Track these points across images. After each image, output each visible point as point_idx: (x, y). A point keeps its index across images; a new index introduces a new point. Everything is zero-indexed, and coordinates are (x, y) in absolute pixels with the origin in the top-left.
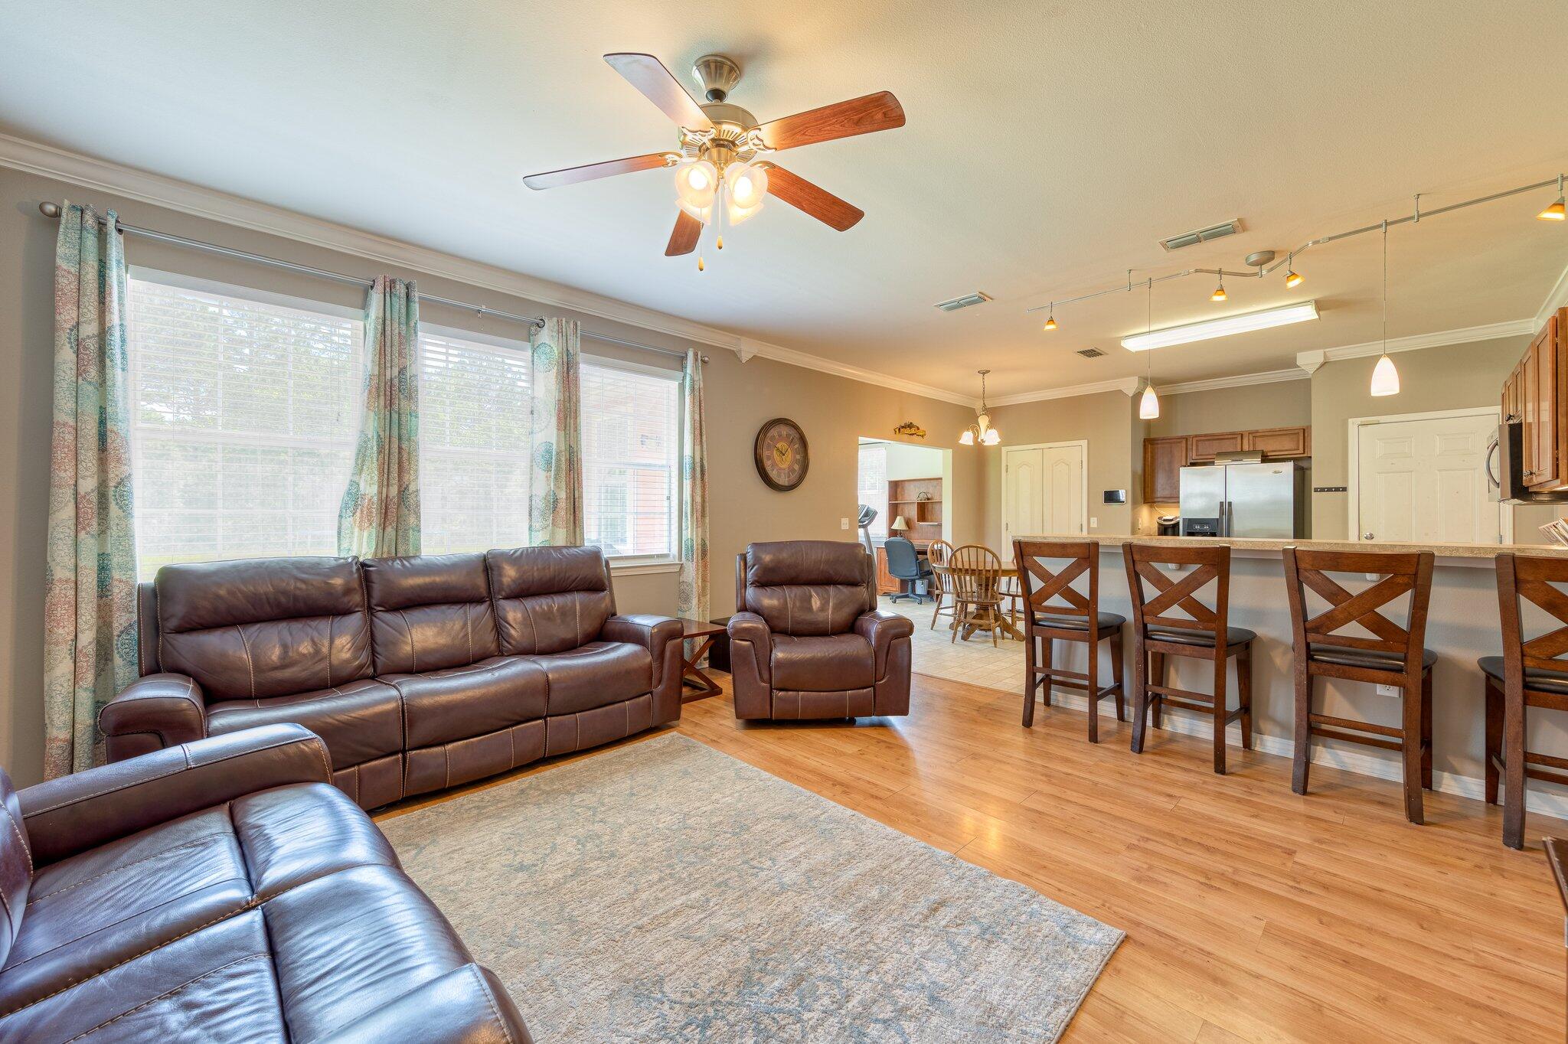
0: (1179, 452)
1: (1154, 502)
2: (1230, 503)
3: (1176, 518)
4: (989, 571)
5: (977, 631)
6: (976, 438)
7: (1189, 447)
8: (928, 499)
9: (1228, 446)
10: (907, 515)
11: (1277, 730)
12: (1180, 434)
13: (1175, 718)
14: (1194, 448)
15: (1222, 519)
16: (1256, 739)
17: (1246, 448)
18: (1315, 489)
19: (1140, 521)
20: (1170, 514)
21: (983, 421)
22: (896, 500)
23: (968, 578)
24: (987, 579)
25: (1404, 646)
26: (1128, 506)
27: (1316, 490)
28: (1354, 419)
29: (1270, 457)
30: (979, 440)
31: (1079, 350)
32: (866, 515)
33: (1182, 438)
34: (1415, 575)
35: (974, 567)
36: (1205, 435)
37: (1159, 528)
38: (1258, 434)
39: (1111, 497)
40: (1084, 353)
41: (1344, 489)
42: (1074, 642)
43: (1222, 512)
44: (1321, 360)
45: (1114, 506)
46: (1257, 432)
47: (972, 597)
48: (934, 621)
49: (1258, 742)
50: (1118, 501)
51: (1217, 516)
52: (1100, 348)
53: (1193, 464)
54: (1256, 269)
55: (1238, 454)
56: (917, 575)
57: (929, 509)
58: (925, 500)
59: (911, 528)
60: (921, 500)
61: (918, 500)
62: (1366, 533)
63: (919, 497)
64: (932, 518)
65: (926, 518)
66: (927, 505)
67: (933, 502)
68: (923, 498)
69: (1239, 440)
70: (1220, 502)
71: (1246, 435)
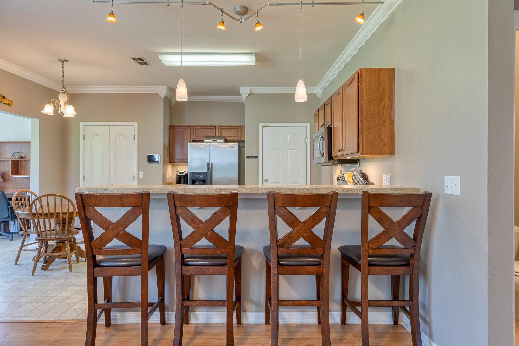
0: (187, 133)
1: (174, 163)
2: (212, 164)
3: (186, 171)
4: (66, 213)
5: (57, 260)
6: (56, 111)
7: (192, 132)
8: (22, 158)
9: (209, 133)
11: (253, 307)
12: (187, 124)
13: (197, 313)
14: (194, 132)
15: (208, 172)
16: (243, 315)
17: (217, 134)
18: (247, 157)
19: (167, 174)
20: (183, 169)
21: (63, 99)
23: (47, 220)
24: (64, 220)
25: (322, 250)
26: (161, 164)
28: (261, 123)
29: (227, 140)
30: (59, 112)
31: (133, 58)
33: (188, 126)
34: (329, 207)
35: (52, 211)
36: (199, 126)
37: (177, 178)
38: (223, 128)
39: (150, 159)
40: (136, 60)
41: (257, 157)
42: (128, 277)
44: (249, 92)
45: (153, 164)
46: (222, 126)
47: (51, 234)
48: (18, 257)
49: (244, 318)
50: (154, 161)
51: (205, 170)
52: (147, 59)
53: (194, 141)
54: (238, 17)
55: (214, 138)
56: (9, 217)
57: (21, 165)
58: (18, 158)
59: (7, 180)
60: (15, 158)
61: (12, 158)
62: (265, 179)
63: (13, 156)
64: (23, 172)
65: (20, 172)
66: (20, 162)
67: (26, 160)
68: (16, 157)
69: (214, 130)
70: (207, 163)
71: (217, 127)
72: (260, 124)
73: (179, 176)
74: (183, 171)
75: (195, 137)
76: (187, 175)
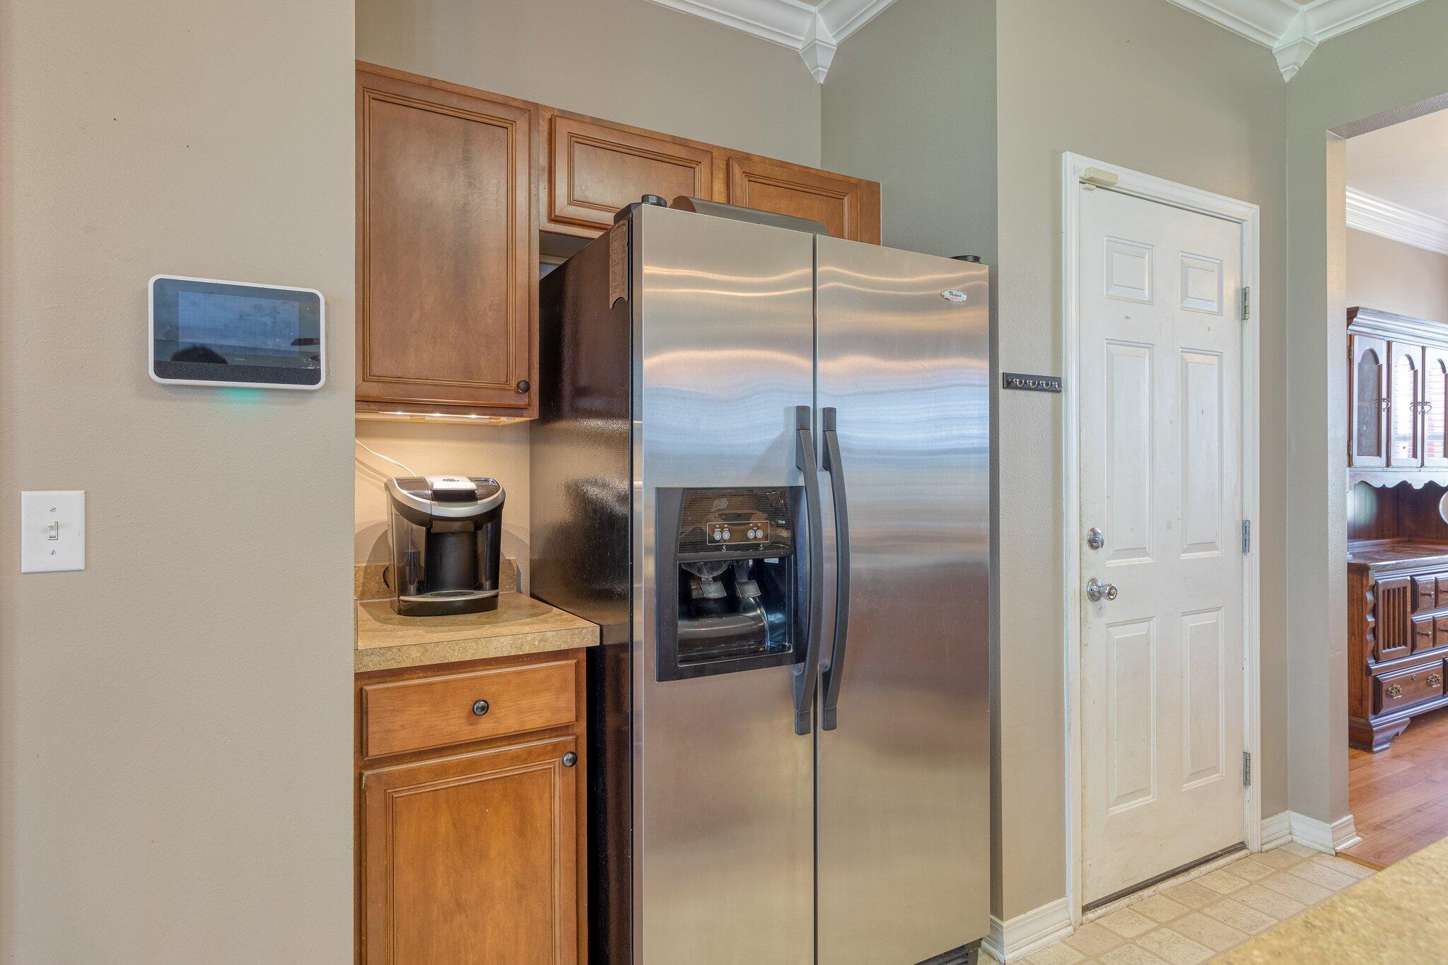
2: (830, 414)
7: (539, 157)
14: (561, 166)
18: (1004, 376)
27: (1007, 381)
28: (1076, 159)
36: (598, 124)
38: (754, 169)
41: (1057, 385)
43: (804, 455)
62: (1088, 533)
69: (702, 172)
70: (798, 408)
71: (720, 164)
72: (1067, 164)
73: (428, 521)
74: (465, 485)
75: (572, 202)
76: (494, 515)
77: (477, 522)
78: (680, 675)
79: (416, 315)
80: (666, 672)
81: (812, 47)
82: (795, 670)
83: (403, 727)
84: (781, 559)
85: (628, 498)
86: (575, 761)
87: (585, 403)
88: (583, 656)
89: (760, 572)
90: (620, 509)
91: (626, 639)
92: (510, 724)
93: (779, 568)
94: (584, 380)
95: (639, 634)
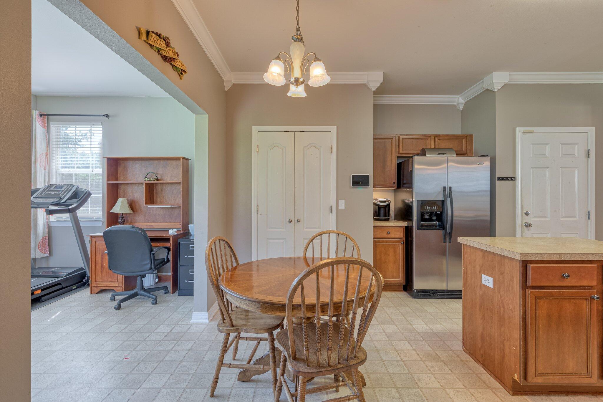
0: (390, 147)
2: (450, 188)
3: (387, 200)
7: (397, 144)
8: (158, 180)
9: (422, 145)
10: (130, 197)
14: (401, 144)
15: (446, 200)
17: (433, 147)
22: (117, 180)
26: (371, 189)
27: (499, 179)
28: (520, 128)
32: (75, 196)
33: (391, 136)
36: (407, 136)
37: (374, 208)
38: (440, 137)
41: (515, 179)
43: (445, 195)
44: (507, 80)
45: (360, 189)
48: (216, 381)
51: (441, 198)
56: (152, 268)
57: (156, 190)
58: (154, 181)
59: (137, 211)
60: (148, 181)
61: (145, 181)
62: (525, 212)
63: (146, 177)
64: (159, 199)
65: (154, 201)
66: (155, 186)
67: (163, 183)
68: (151, 179)
69: (429, 141)
70: (444, 187)
71: (433, 138)
72: (518, 129)
73: (378, 205)
74: (384, 200)
75: (403, 150)
76: (389, 205)
77: (386, 206)
78: (421, 230)
79: (377, 173)
80: (418, 229)
81: (458, 104)
82: (443, 232)
83: (378, 234)
84: (440, 212)
85: (412, 202)
86: (403, 243)
87: (405, 186)
88: (405, 227)
89: (437, 215)
90: (411, 204)
91: (412, 225)
92: (393, 236)
93: (440, 214)
94: (405, 182)
95: (414, 224)
